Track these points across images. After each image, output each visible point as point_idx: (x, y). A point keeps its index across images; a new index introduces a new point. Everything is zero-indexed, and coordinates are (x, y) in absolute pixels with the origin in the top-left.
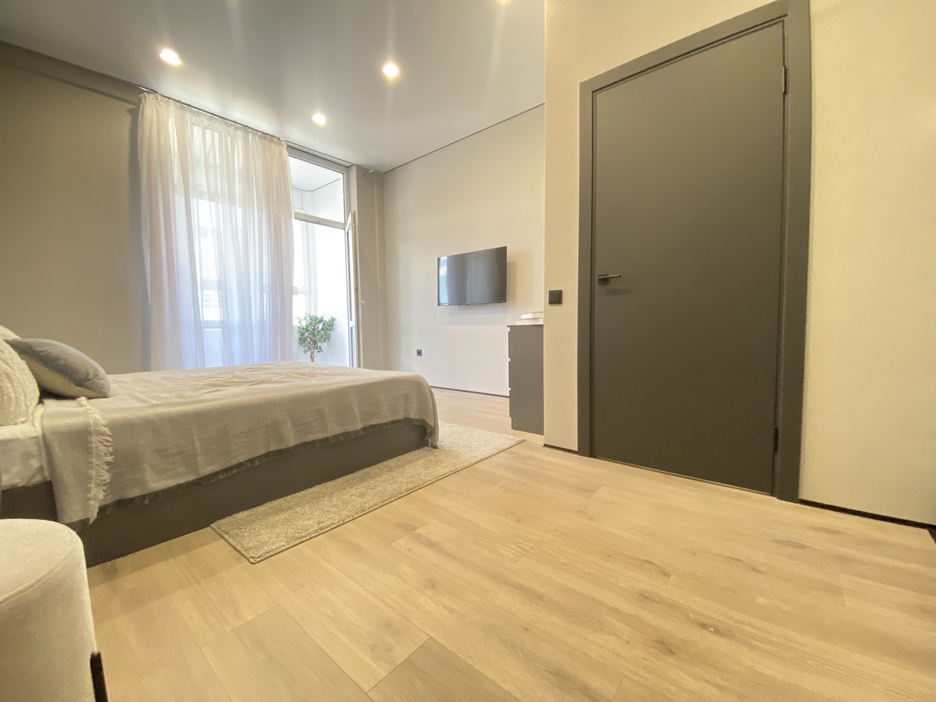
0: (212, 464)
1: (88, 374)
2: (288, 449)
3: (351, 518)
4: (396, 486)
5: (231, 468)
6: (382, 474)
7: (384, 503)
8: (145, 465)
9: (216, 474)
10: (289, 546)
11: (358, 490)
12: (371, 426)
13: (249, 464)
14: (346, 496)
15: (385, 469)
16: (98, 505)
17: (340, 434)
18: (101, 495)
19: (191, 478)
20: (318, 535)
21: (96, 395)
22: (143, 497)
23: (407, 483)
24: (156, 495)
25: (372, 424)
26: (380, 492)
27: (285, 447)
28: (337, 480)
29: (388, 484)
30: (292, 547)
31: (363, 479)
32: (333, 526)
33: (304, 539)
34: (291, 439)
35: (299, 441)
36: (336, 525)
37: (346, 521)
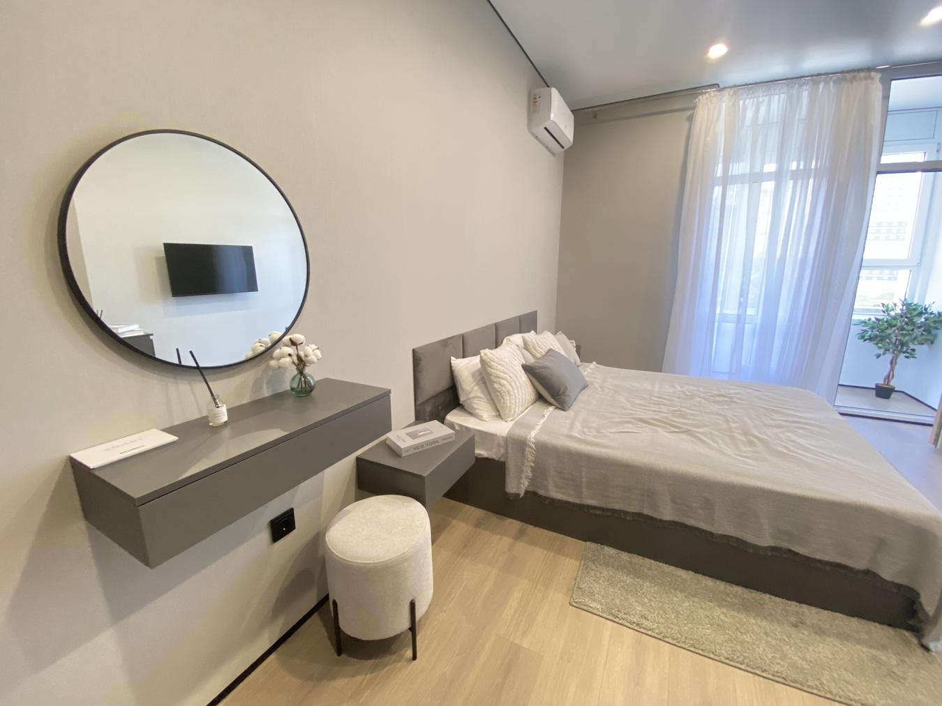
0: (593, 499)
1: (559, 391)
2: (661, 521)
3: (674, 642)
4: (770, 656)
5: (608, 510)
6: (778, 621)
7: (727, 661)
8: (549, 478)
9: (595, 508)
10: (601, 614)
11: (722, 617)
12: (790, 551)
13: (622, 514)
14: (701, 611)
15: (793, 619)
16: (525, 489)
17: (732, 537)
18: (527, 483)
19: (577, 501)
20: (629, 628)
21: (560, 407)
22: (546, 498)
23: (795, 666)
24: (553, 501)
25: (793, 549)
26: (742, 643)
27: (658, 518)
28: (718, 582)
29: (767, 641)
30: (602, 617)
31: (746, 608)
32: (649, 633)
33: (617, 620)
34: (667, 513)
35: (677, 519)
36: (653, 634)
37: (666, 639)
